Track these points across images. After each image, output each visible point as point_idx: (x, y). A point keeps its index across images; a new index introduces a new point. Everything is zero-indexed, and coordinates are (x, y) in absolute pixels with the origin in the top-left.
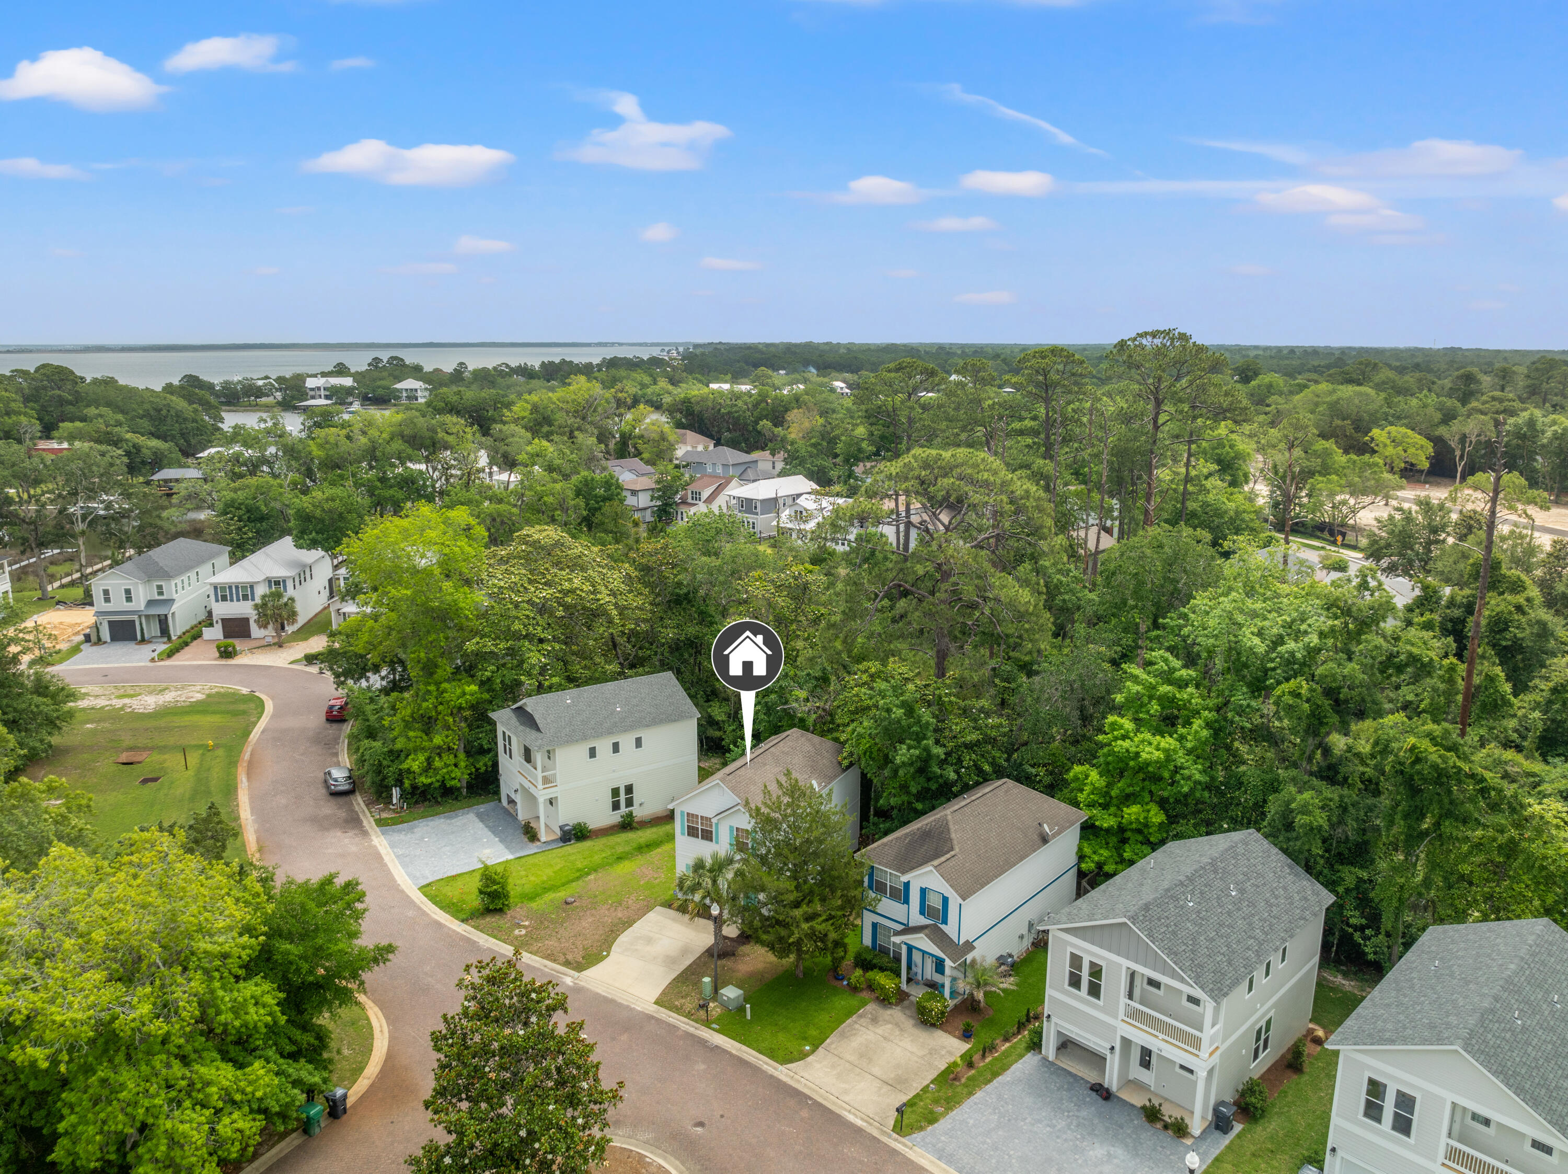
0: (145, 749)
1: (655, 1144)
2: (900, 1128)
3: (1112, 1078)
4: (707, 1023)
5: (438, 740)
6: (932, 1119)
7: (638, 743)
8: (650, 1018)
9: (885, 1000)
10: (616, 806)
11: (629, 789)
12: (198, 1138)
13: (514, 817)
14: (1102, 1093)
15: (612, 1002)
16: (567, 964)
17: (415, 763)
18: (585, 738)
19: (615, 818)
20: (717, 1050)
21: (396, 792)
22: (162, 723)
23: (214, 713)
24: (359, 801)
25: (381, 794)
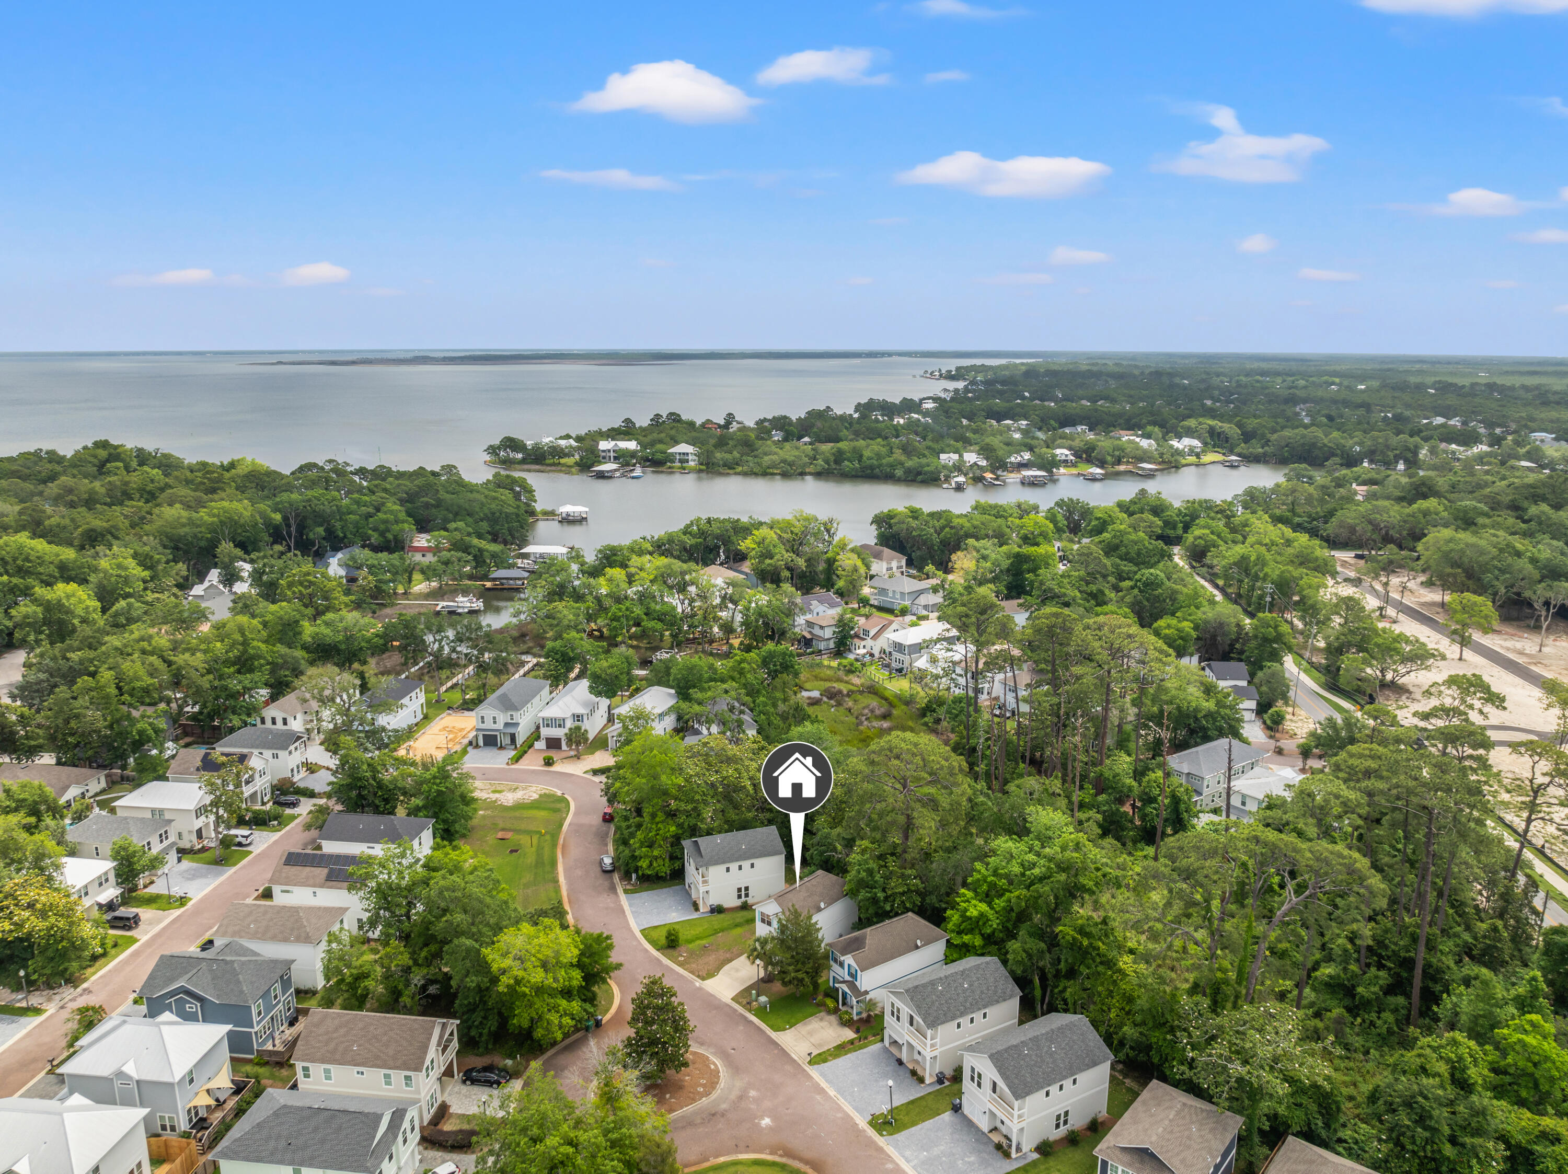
0: (510, 830)
1: (715, 1054)
2: (810, 1063)
3: (904, 1057)
4: (750, 1011)
5: (656, 853)
6: (825, 1061)
7: (752, 866)
8: (728, 1005)
9: (829, 1012)
10: (739, 897)
11: (747, 889)
12: (556, 1022)
13: (690, 896)
14: (900, 1062)
15: (712, 995)
16: (698, 976)
17: (644, 863)
18: (724, 863)
19: (738, 903)
20: (751, 1022)
21: (634, 876)
22: (517, 814)
23: (544, 809)
24: (616, 877)
25: (626, 876)
